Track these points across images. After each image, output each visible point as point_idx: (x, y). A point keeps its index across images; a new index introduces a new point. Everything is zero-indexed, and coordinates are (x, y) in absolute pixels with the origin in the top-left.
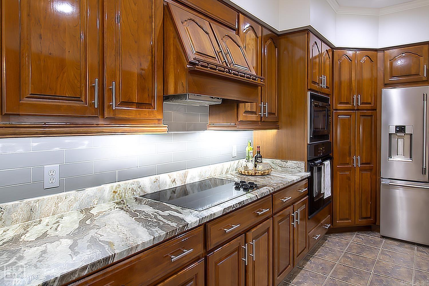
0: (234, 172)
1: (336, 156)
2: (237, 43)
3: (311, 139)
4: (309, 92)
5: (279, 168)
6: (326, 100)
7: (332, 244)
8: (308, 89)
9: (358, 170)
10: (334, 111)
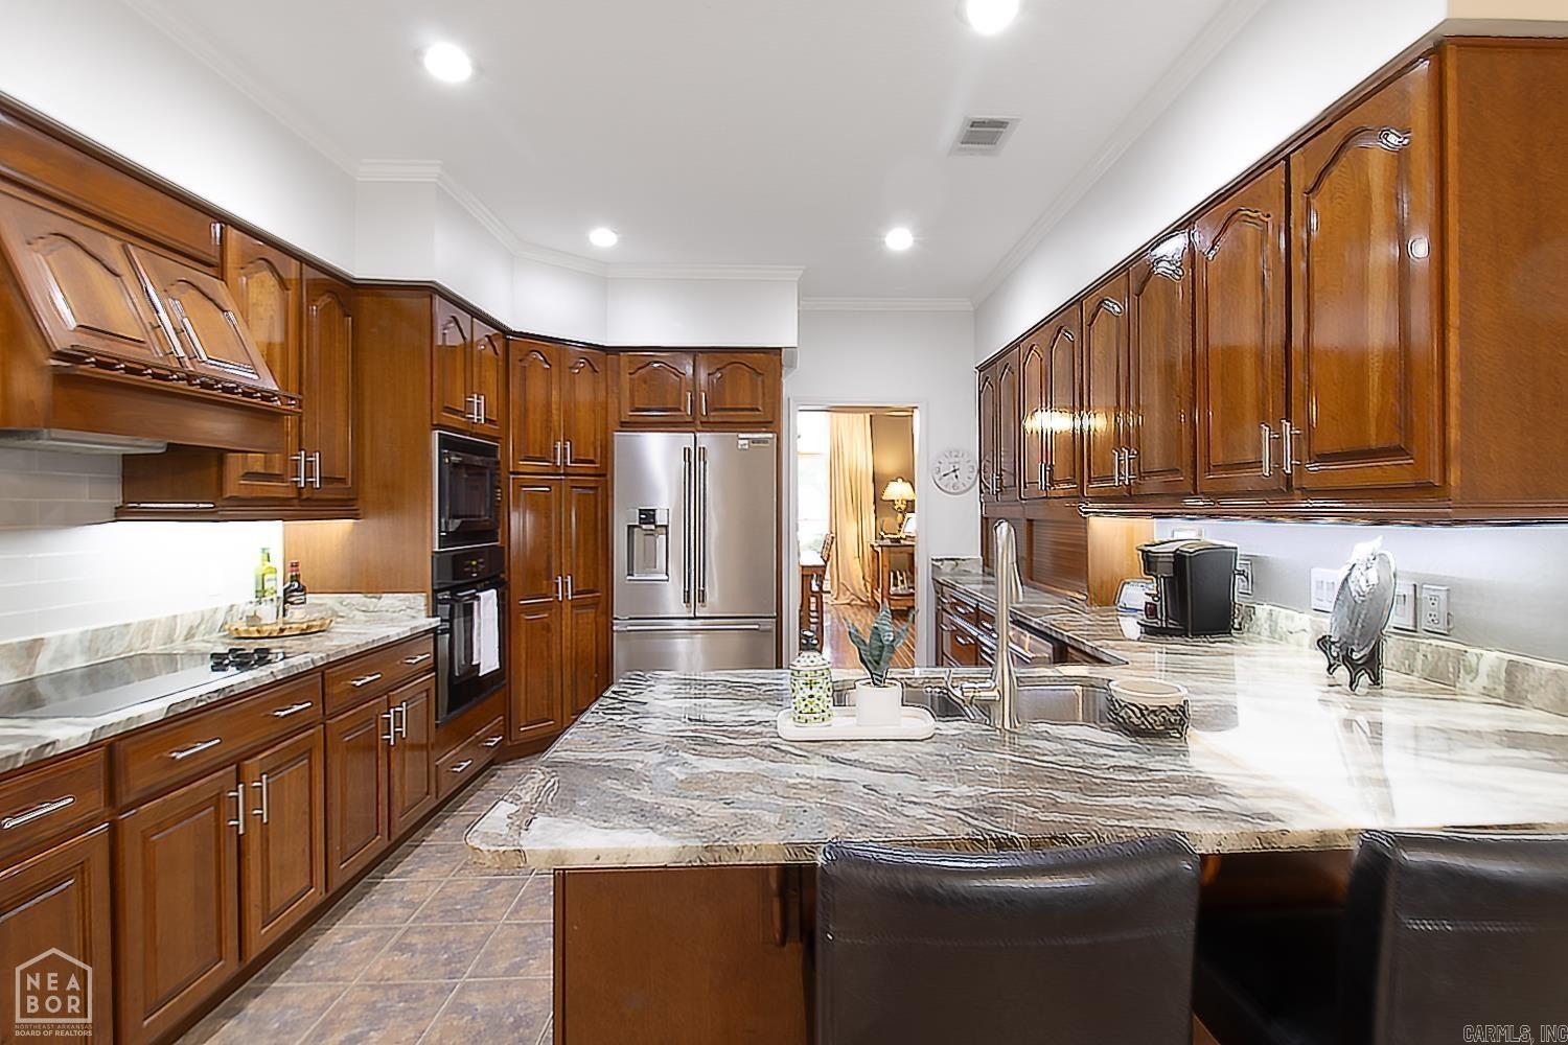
0: (216, 635)
1: (516, 579)
2: (218, 301)
3: (443, 542)
4: (437, 432)
5: (360, 616)
6: (489, 451)
7: (505, 780)
8: (433, 425)
9: (567, 609)
10: (512, 476)
